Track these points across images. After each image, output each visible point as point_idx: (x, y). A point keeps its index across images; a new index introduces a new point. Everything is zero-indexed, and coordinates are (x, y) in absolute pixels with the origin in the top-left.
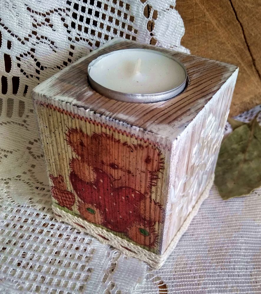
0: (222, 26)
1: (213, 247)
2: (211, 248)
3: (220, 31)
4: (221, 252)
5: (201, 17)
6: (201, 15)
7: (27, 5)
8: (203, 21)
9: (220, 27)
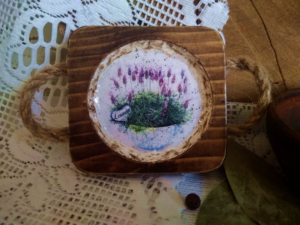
0: (258, 51)
3: (256, 55)
5: (241, 43)
6: (241, 42)
7: (100, 14)
8: (243, 46)
9: (257, 52)
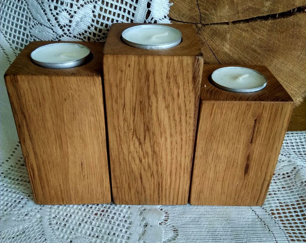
1: (210, 230)
2: (209, 230)
4: (215, 233)
